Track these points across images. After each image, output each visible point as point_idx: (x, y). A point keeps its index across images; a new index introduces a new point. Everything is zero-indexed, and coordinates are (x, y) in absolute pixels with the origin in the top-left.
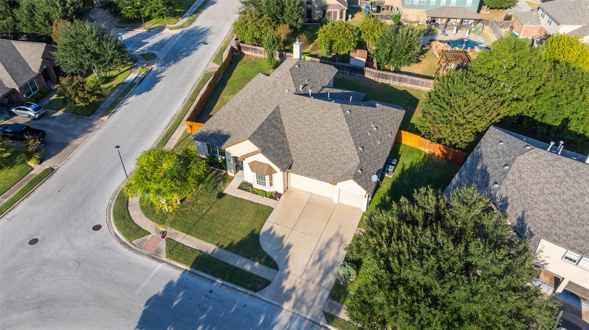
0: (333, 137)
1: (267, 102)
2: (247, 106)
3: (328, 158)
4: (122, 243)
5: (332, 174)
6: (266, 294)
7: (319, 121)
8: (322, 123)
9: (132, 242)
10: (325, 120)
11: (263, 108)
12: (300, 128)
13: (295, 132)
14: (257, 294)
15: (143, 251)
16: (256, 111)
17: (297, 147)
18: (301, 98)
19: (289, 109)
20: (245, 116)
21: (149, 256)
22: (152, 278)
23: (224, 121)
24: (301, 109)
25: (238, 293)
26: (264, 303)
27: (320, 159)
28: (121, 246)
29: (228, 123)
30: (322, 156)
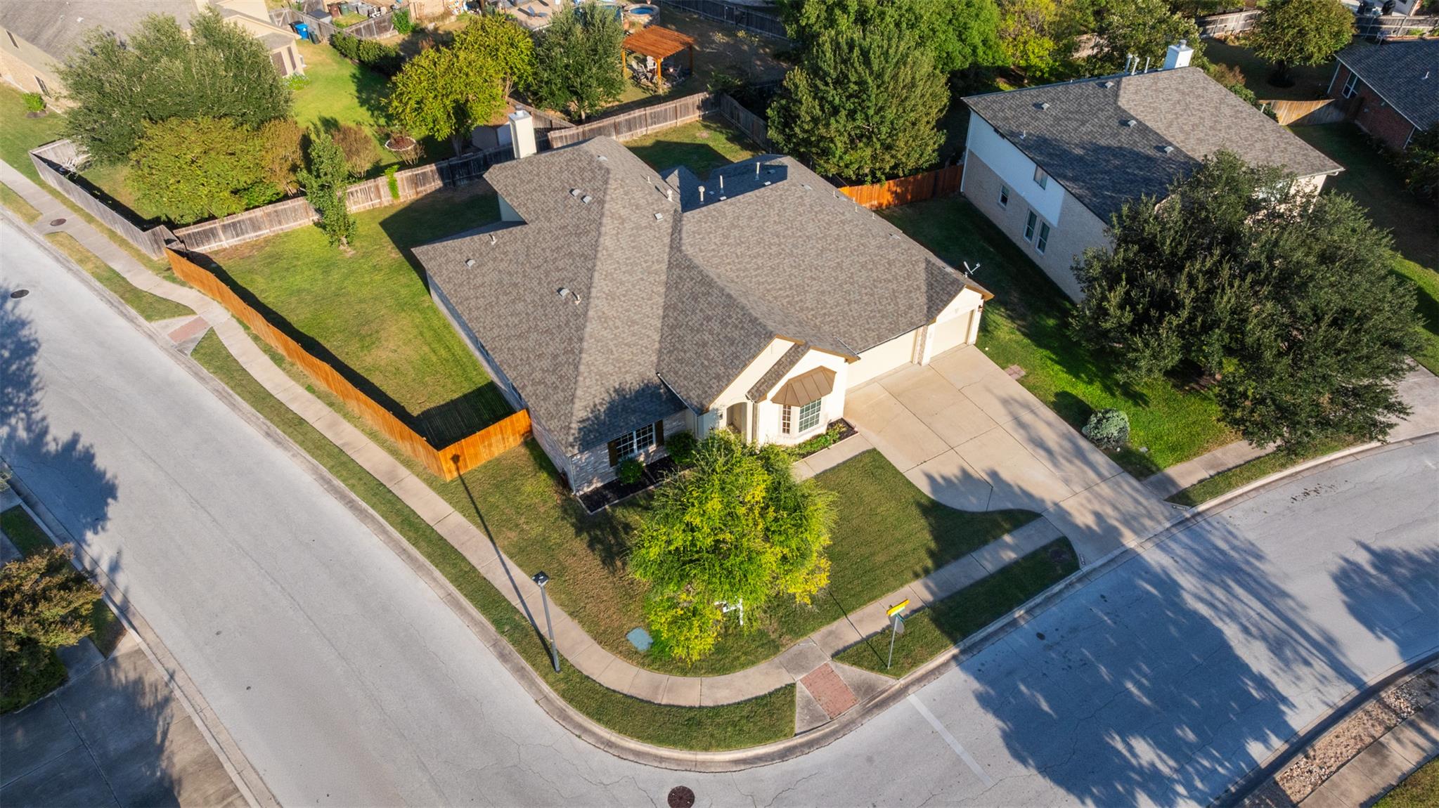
0: (842, 244)
1: (644, 265)
2: (614, 299)
3: (875, 287)
4: (784, 755)
5: (911, 307)
6: (1090, 556)
7: (789, 232)
8: (800, 234)
9: (797, 730)
10: (798, 224)
11: (651, 279)
12: (774, 269)
13: (774, 282)
14: (1085, 569)
15: (844, 719)
16: (644, 295)
17: (808, 304)
18: (709, 212)
19: (714, 247)
20: (634, 322)
21: (867, 712)
22: (947, 727)
23: (604, 364)
24: (735, 233)
25: (1066, 595)
26: (1109, 569)
27: (866, 299)
28: (792, 763)
29: (617, 360)
30: (864, 291)
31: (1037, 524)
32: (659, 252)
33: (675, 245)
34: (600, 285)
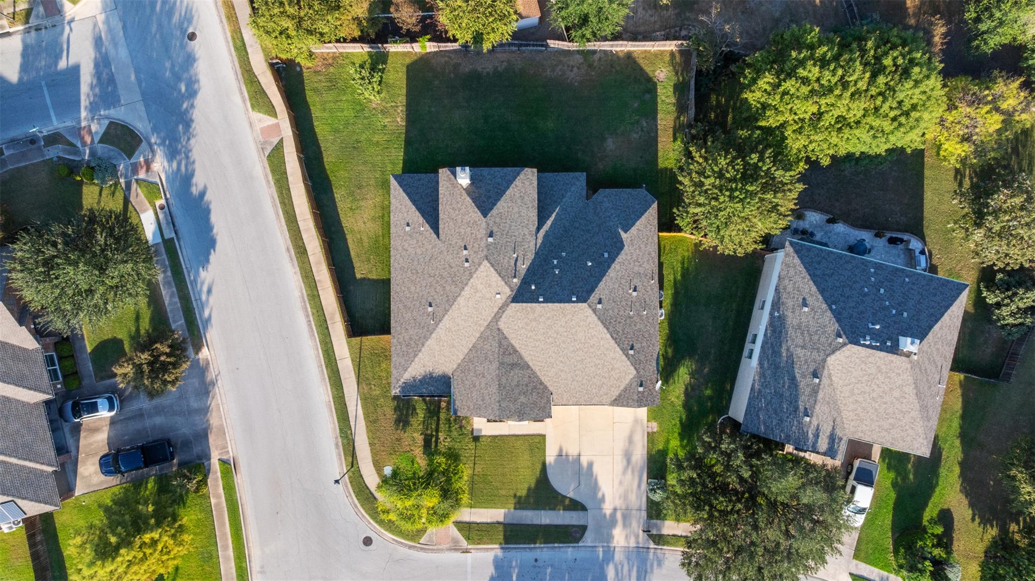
0: (592, 350)
1: (475, 319)
2: (449, 332)
3: (594, 378)
4: (410, 547)
5: (606, 394)
6: (588, 539)
7: (566, 334)
8: (571, 336)
9: (420, 542)
10: (574, 330)
11: (475, 328)
12: (543, 350)
13: (538, 357)
14: (581, 544)
15: (440, 547)
16: (467, 335)
17: (550, 374)
18: (526, 307)
19: (517, 328)
20: (454, 346)
21: (450, 549)
22: (472, 573)
23: (428, 361)
24: (534, 324)
25: (562, 549)
26: (591, 549)
27: (584, 381)
28: (411, 552)
29: (436, 362)
30: (586, 377)
31: (581, 513)
32: (487, 315)
33: (497, 317)
34: (446, 322)
